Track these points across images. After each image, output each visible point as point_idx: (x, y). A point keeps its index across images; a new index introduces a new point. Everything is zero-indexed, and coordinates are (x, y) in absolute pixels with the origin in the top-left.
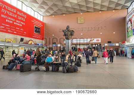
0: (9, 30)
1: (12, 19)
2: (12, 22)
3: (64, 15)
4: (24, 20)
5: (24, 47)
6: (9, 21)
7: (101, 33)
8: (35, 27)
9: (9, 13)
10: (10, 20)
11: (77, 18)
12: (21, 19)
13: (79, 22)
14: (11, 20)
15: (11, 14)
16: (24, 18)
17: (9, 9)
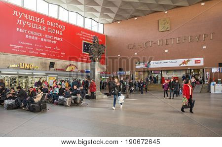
0: (31, 50)
1: (37, 34)
2: (37, 38)
3: (136, 18)
4: (61, 34)
5: (56, 76)
6: (30, 37)
7: (204, 47)
8: (84, 43)
9: (31, 25)
10: (32, 35)
11: (158, 21)
12: (55, 32)
13: (161, 29)
14: (35, 36)
15: (35, 26)
16: (60, 30)
17: (31, 18)
